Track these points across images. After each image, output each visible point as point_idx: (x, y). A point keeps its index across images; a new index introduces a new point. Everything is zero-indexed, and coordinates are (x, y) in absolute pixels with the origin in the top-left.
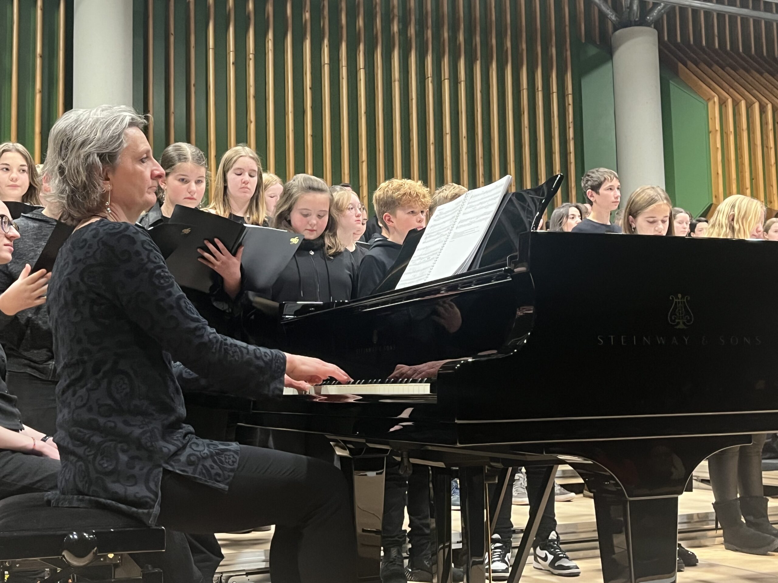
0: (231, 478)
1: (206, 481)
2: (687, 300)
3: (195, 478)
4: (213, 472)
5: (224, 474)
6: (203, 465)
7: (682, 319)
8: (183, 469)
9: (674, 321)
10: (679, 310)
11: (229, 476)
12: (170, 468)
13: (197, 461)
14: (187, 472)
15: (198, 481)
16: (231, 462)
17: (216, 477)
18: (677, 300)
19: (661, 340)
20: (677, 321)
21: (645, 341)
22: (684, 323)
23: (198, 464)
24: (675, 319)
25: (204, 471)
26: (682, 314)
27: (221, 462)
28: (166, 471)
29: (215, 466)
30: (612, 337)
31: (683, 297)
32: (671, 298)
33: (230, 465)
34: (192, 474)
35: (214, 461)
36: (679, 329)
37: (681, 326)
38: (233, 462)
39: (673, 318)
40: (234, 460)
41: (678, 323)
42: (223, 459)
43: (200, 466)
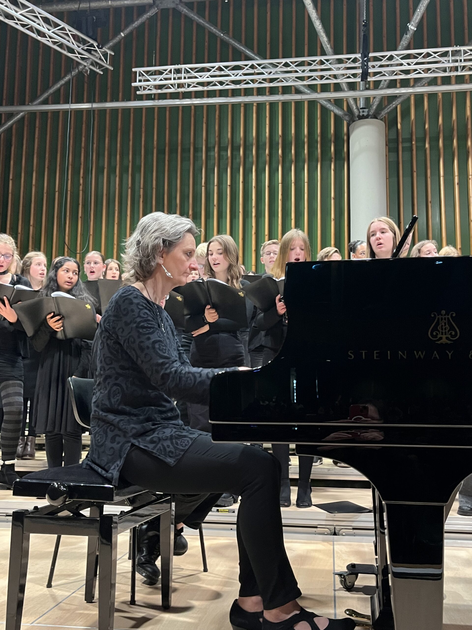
0: (181, 456)
1: (159, 455)
2: (452, 316)
3: (153, 452)
4: (168, 450)
5: (176, 452)
6: (163, 445)
7: (445, 334)
8: (146, 445)
9: (436, 337)
10: (442, 326)
11: (180, 454)
12: (137, 444)
13: (158, 441)
14: (148, 448)
15: (153, 454)
16: (184, 444)
17: (170, 454)
18: (440, 317)
19: (420, 355)
20: (439, 336)
21: (401, 355)
22: (447, 338)
23: (158, 444)
24: (437, 334)
25: (162, 448)
26: (445, 329)
27: (177, 444)
28: (133, 445)
29: (171, 446)
30: (364, 352)
31: (447, 314)
32: (433, 316)
33: (183, 447)
34: (151, 449)
35: (172, 443)
36: (442, 344)
37: (444, 341)
38: (186, 445)
39: (434, 334)
40: (187, 444)
41: (441, 338)
42: (179, 442)
43: (160, 445)
